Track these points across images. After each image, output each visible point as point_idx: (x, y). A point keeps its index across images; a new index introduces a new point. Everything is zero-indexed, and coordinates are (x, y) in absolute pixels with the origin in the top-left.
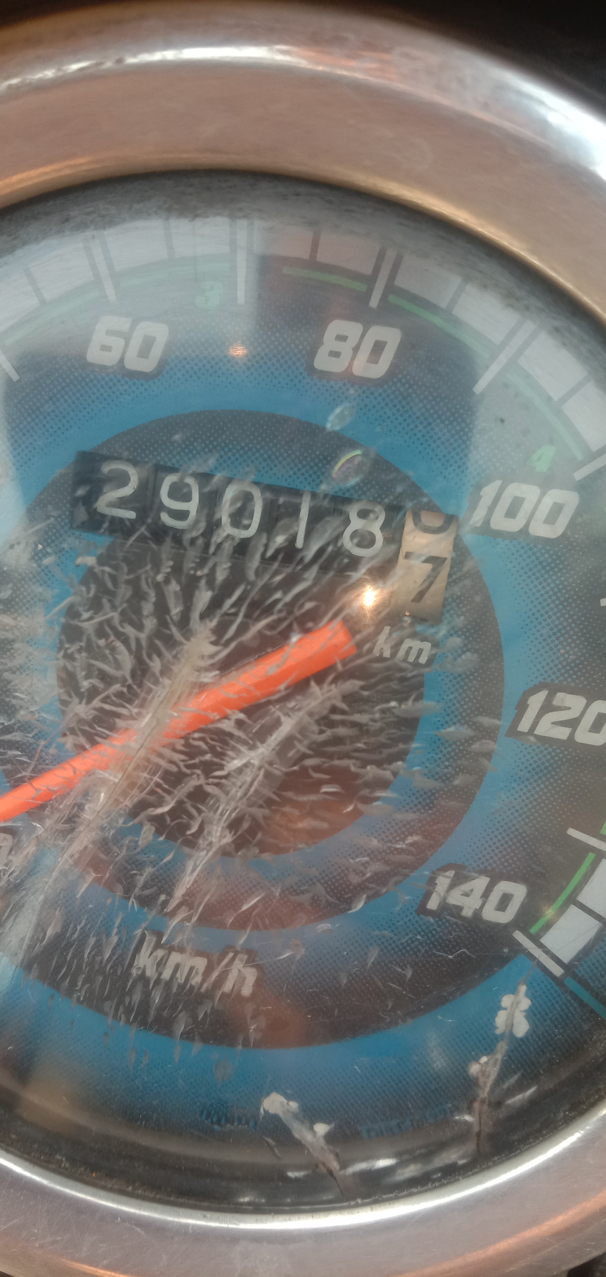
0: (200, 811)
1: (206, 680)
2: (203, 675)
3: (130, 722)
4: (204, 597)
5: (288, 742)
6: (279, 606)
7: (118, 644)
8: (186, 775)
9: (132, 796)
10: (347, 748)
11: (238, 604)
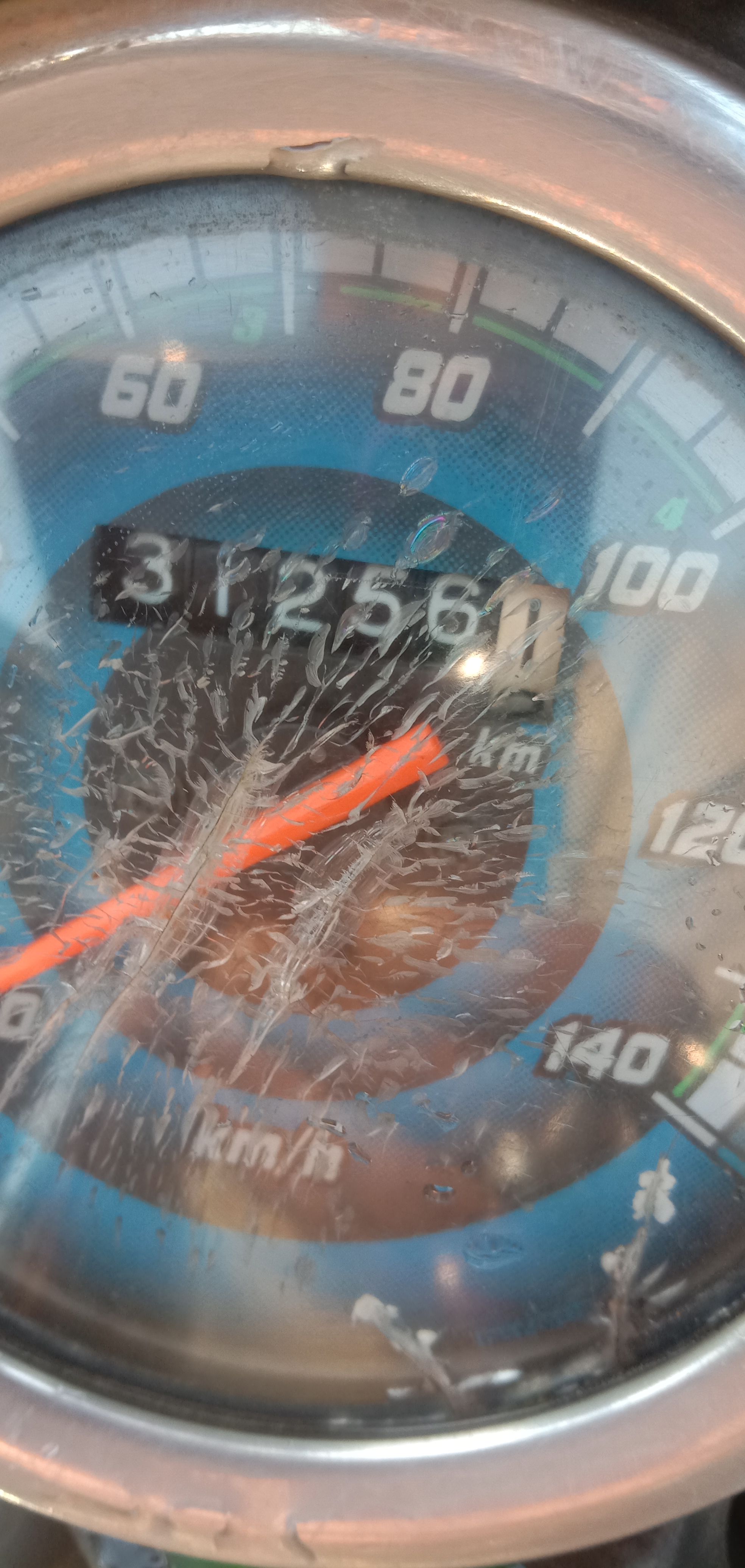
0: (263, 963)
1: (264, 805)
2: (260, 799)
3: (173, 859)
4: (257, 704)
5: (365, 875)
6: (351, 712)
7: (155, 765)
8: (244, 921)
9: (181, 947)
10: (440, 881)
11: (299, 711)
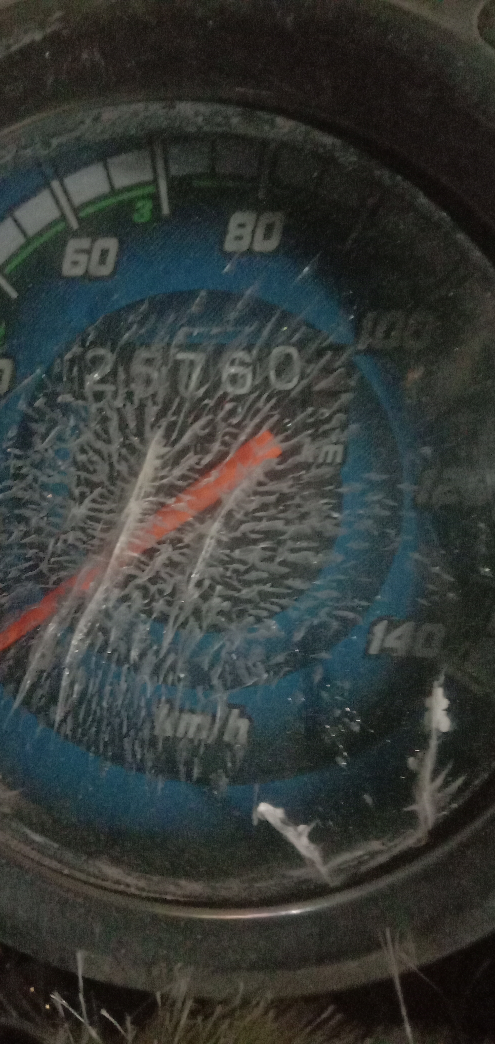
0: (171, 576)
4: (152, 411)
5: (230, 514)
6: (208, 410)
7: (96, 458)
8: (158, 550)
9: (122, 572)
10: (273, 511)
11: (177, 413)
